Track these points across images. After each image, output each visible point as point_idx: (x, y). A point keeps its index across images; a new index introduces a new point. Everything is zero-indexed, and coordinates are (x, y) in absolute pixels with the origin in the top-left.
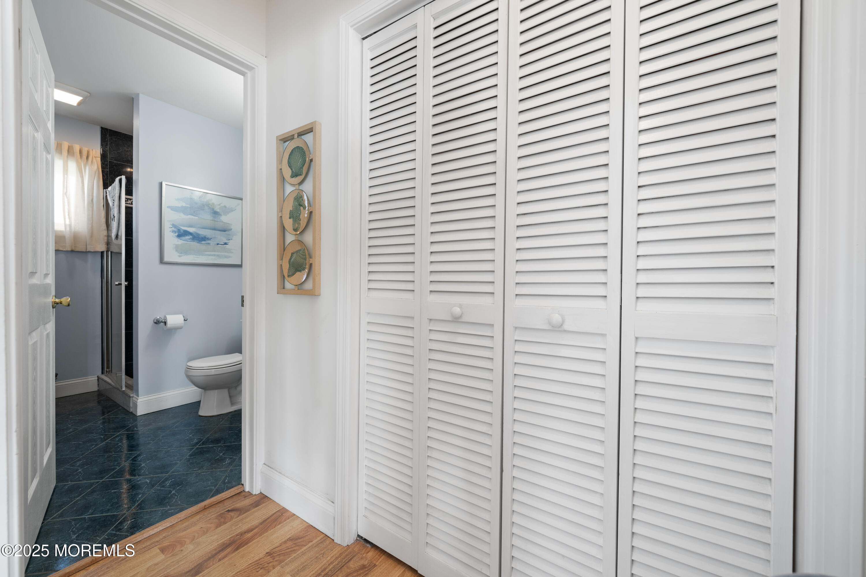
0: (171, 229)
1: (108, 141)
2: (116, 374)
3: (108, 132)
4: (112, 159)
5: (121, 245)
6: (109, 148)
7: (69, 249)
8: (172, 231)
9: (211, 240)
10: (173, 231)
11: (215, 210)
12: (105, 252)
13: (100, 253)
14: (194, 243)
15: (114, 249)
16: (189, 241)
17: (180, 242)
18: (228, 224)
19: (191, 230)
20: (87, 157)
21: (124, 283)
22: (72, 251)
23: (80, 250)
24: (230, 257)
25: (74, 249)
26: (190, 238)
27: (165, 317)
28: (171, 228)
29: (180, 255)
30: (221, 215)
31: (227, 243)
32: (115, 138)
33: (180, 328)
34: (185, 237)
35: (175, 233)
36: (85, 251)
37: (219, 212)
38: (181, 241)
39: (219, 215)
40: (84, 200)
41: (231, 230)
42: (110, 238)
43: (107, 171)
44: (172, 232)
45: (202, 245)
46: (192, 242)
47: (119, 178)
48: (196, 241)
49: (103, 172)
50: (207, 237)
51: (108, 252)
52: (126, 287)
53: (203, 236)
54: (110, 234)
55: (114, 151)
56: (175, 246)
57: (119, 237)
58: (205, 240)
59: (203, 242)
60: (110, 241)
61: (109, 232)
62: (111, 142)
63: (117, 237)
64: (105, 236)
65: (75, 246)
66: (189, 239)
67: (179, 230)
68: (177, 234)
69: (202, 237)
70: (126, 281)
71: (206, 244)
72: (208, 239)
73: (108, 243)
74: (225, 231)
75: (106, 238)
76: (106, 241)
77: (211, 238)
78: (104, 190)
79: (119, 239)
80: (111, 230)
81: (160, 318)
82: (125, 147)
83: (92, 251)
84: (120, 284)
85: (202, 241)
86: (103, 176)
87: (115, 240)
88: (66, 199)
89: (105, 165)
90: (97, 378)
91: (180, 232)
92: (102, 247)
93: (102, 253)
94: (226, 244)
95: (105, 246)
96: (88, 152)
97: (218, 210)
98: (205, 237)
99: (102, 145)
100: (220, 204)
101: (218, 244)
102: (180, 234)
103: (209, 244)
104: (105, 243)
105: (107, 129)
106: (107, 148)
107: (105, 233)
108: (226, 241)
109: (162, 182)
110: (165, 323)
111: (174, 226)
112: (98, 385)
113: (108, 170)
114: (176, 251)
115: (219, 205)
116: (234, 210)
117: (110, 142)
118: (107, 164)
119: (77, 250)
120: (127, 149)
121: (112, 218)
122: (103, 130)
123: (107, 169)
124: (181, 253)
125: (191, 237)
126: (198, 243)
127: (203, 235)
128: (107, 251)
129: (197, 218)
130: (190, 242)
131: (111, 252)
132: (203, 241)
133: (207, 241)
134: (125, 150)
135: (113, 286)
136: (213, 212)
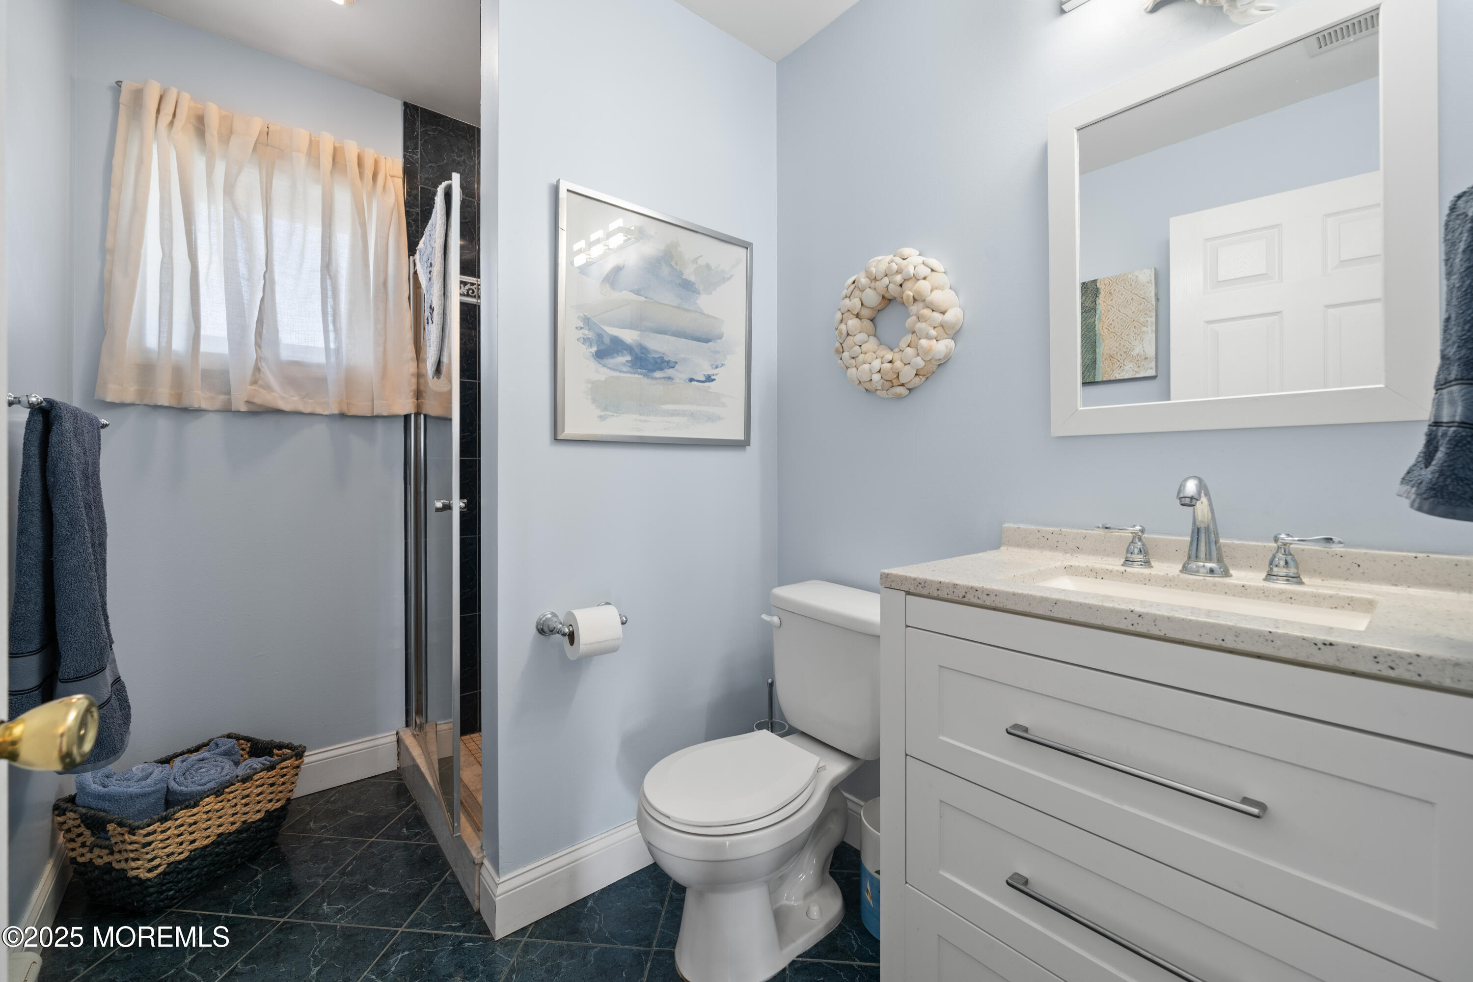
0: (580, 334)
1: (418, 138)
2: (436, 725)
3: (418, 116)
4: (427, 181)
5: (450, 393)
6: (422, 155)
7: (336, 412)
8: (584, 338)
9: (677, 367)
10: (586, 340)
11: (684, 277)
12: (413, 416)
13: (403, 420)
14: (637, 376)
15: (432, 408)
16: (624, 372)
17: (600, 373)
18: (715, 318)
19: (629, 336)
20: (375, 176)
21: (457, 504)
22: (343, 416)
23: (360, 413)
24: (719, 418)
25: (345, 410)
26: (627, 361)
27: (571, 615)
28: (582, 328)
29: (603, 413)
30: (699, 293)
31: (713, 377)
32: (434, 130)
33: (613, 650)
34: (613, 358)
35: (591, 346)
36: (369, 415)
37: (694, 284)
38: (605, 370)
39: (694, 292)
40: (367, 284)
41: (720, 337)
42: (422, 381)
43: (417, 213)
44: (582, 340)
45: (654, 382)
46: (631, 373)
47: (444, 184)
48: (639, 370)
49: (408, 214)
50: (666, 359)
51: (419, 418)
52: (462, 514)
53: (656, 356)
54: (423, 371)
55: (431, 162)
56: (590, 386)
57: (444, 369)
58: (661, 369)
59: (658, 374)
60: (422, 388)
61: (421, 365)
62: (425, 141)
63: (438, 371)
64: (413, 375)
65: (348, 404)
66: (624, 365)
67: (600, 337)
68: (594, 349)
69: (654, 358)
70: (462, 497)
71: (665, 378)
72: (671, 365)
73: (419, 394)
74: (707, 341)
75: (414, 380)
76: (414, 387)
77: (676, 363)
78: (411, 257)
79: (442, 376)
80: (425, 361)
81: (554, 615)
82: (453, 152)
83: (385, 414)
84: (448, 507)
85: (654, 371)
86: (409, 225)
87: (433, 378)
88: (329, 282)
89: (412, 197)
90: (395, 738)
91: (603, 343)
92: (405, 405)
93: (407, 417)
94: (709, 379)
95: (413, 400)
96: (376, 163)
97: (692, 278)
98: (662, 358)
99: (406, 148)
100: (698, 258)
101: (691, 380)
102: (602, 347)
103: (670, 378)
104: (412, 393)
105: (415, 108)
106: (416, 155)
107: (412, 367)
108: (710, 372)
109: (558, 181)
110: (571, 637)
111: (587, 322)
112: (398, 754)
113: (419, 210)
114: (594, 401)
115: (695, 261)
116: (729, 279)
117: (423, 140)
118: (418, 195)
119: (354, 411)
120: (457, 157)
121: (426, 318)
122: (408, 110)
123: (417, 206)
124: (606, 409)
125: (629, 358)
126: (645, 375)
127: (656, 352)
128: (417, 414)
129: (642, 299)
130: (626, 372)
131: (425, 416)
132: (658, 371)
133: (666, 370)
134: (454, 161)
135: (431, 513)
136: (680, 281)
